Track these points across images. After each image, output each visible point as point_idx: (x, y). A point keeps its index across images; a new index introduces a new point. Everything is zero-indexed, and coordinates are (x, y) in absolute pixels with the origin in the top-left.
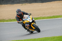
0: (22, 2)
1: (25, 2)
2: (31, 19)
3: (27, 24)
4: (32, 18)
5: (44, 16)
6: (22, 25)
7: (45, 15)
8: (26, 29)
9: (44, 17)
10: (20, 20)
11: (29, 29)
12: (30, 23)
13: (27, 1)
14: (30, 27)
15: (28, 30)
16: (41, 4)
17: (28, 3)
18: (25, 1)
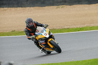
0: (58, 2)
1: (62, 3)
2: (47, 33)
3: (42, 40)
4: (49, 32)
5: (92, 25)
6: (35, 42)
7: (93, 23)
8: (41, 48)
9: (92, 27)
10: (31, 35)
11: (45, 49)
12: (46, 40)
13: (65, 2)
14: (47, 46)
15: (43, 50)
16: (88, 5)
17: (66, 5)
18: (63, 1)
